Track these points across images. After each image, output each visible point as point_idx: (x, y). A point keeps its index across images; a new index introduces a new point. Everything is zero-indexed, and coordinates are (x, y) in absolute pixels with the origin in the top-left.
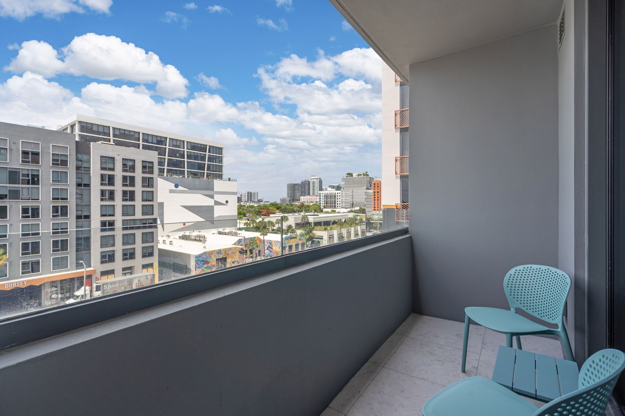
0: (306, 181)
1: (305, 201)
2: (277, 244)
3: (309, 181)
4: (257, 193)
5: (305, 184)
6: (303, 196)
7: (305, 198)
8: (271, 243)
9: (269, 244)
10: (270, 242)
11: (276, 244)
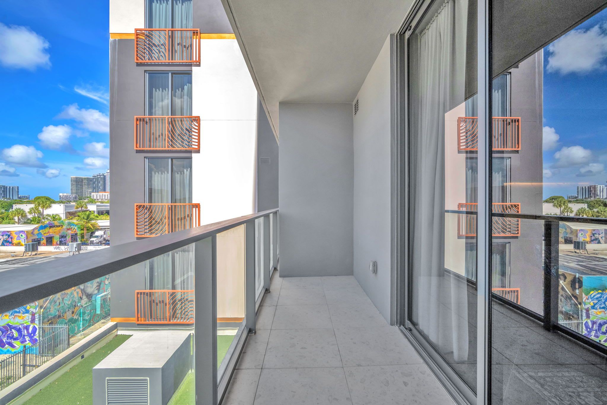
0: (101, 174)
1: (98, 198)
2: (21, 235)
3: (105, 175)
4: (18, 187)
5: (98, 178)
6: (95, 192)
7: (98, 195)
8: (9, 236)
9: (7, 237)
10: (9, 234)
11: (19, 237)
